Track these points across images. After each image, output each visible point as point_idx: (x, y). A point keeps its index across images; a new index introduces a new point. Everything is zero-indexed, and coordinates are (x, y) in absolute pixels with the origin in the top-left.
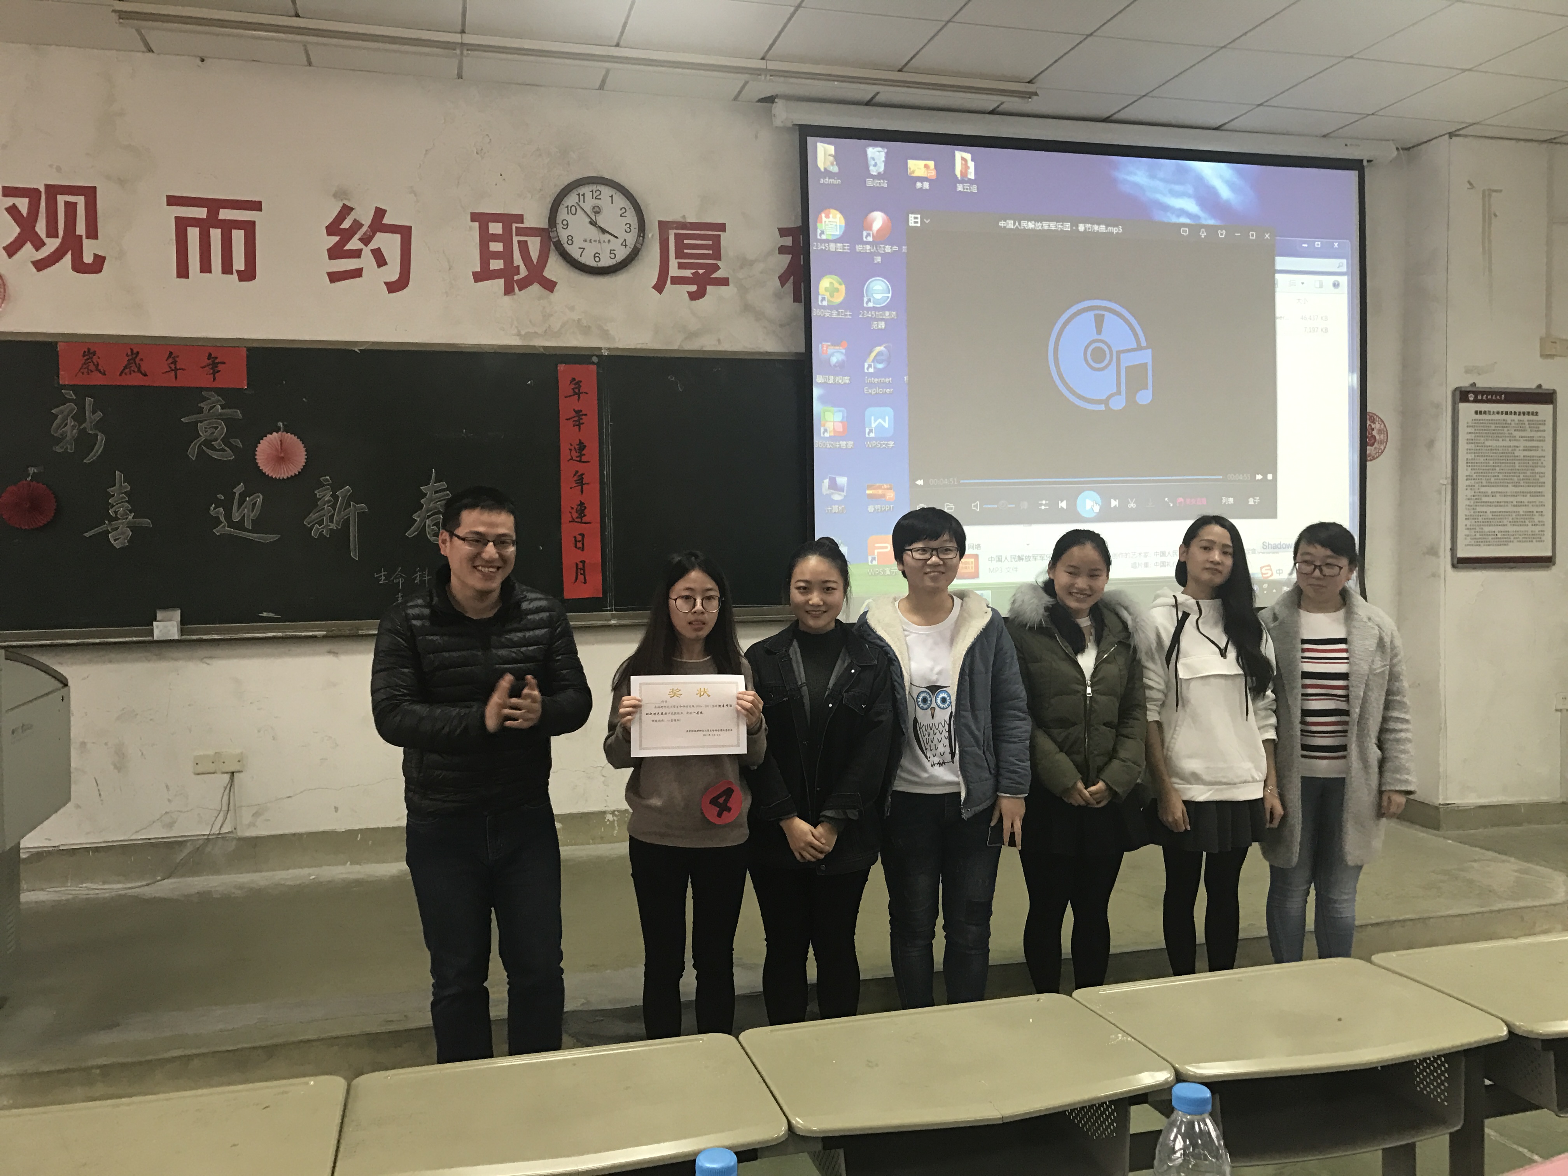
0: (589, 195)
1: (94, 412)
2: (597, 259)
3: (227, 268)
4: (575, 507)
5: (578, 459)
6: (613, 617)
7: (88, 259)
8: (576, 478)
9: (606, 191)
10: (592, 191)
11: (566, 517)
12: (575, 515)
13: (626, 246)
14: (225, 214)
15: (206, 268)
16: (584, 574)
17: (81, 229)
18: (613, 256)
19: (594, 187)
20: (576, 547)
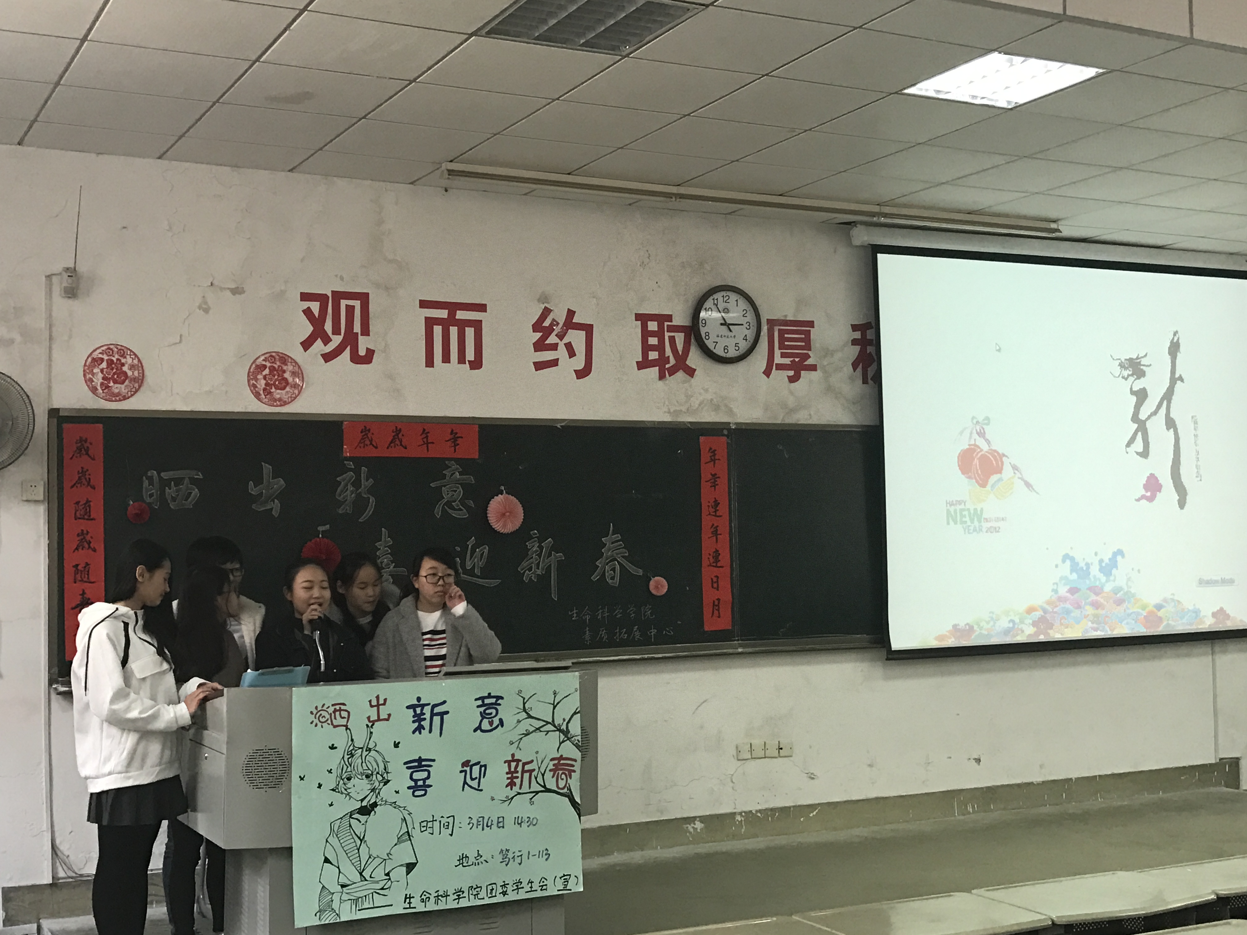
0: (721, 300)
1: (367, 480)
2: (726, 351)
3: (462, 360)
4: (712, 554)
5: (714, 514)
6: (741, 646)
7: (362, 352)
8: (712, 530)
9: (733, 297)
10: (723, 296)
11: (705, 562)
12: (712, 560)
13: (746, 340)
14: (461, 315)
15: (446, 359)
16: (718, 610)
17: (357, 328)
18: (737, 348)
19: (724, 293)
20: (713, 587)
